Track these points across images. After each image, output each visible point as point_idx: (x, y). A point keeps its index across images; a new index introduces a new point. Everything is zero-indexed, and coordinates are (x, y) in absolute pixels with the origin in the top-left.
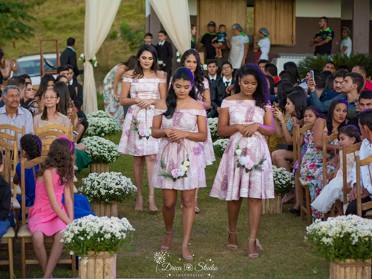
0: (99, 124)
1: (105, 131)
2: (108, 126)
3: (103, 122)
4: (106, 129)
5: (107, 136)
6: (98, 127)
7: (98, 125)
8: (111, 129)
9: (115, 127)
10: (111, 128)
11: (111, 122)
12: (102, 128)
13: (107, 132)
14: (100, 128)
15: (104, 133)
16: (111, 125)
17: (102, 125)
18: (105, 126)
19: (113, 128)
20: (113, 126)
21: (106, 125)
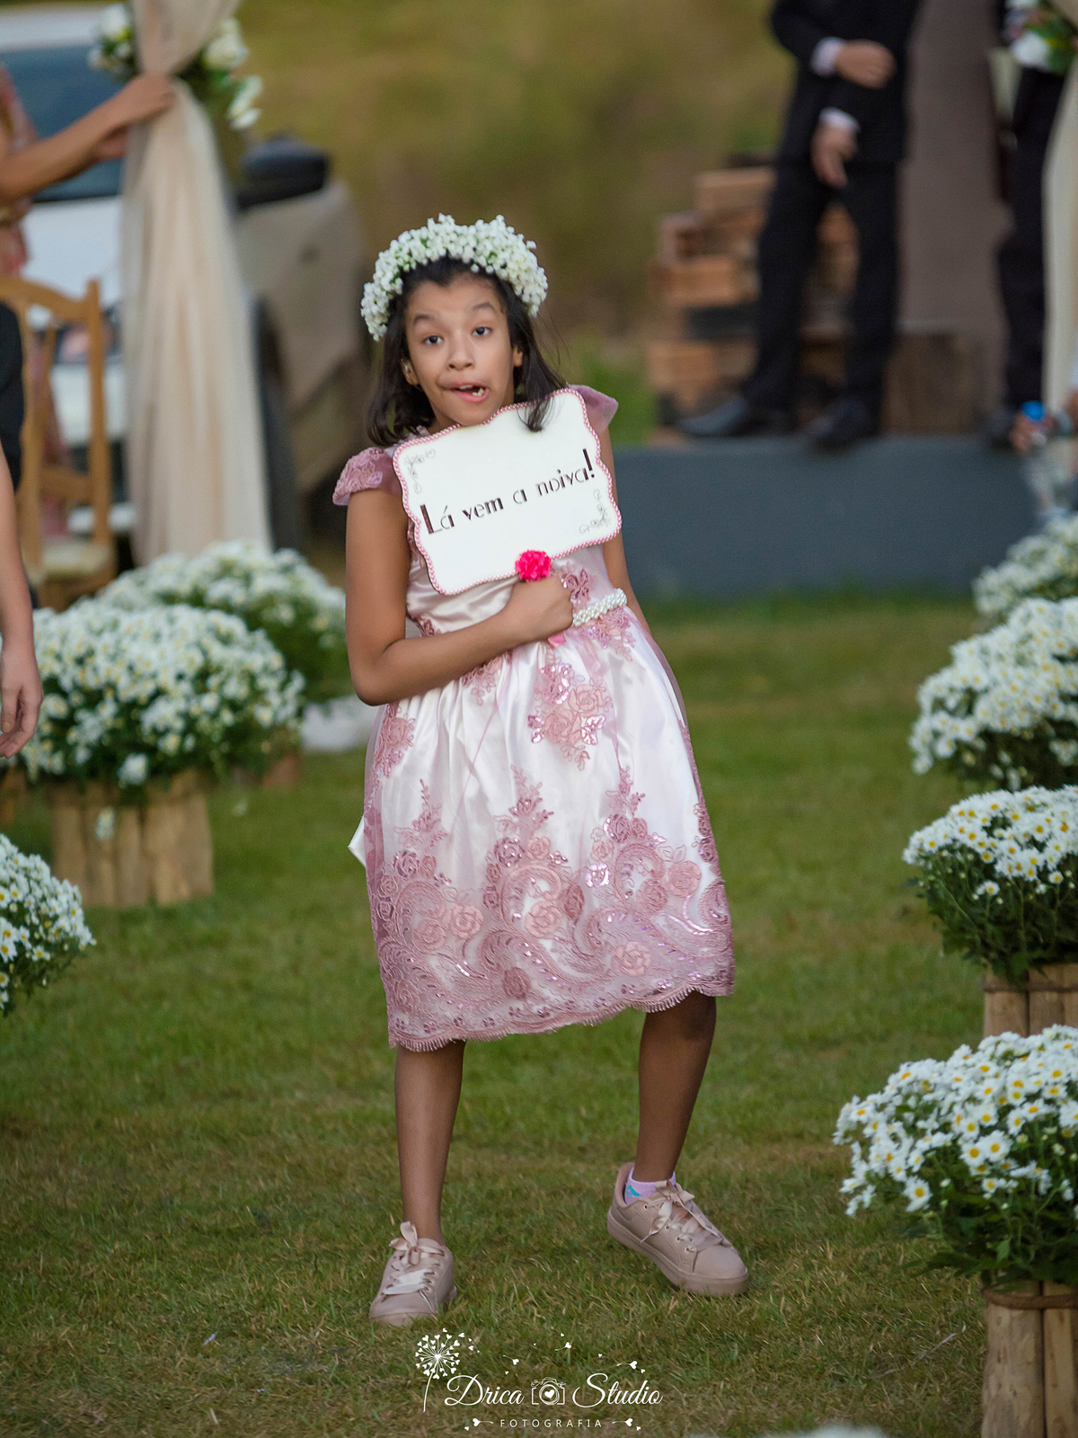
0: (103, 670)
1: (159, 733)
2: (185, 687)
3: (137, 651)
4: (163, 714)
5: (182, 782)
6: (93, 699)
7: (92, 682)
8: (215, 716)
9: (257, 695)
10: (209, 701)
11: (218, 652)
12: (131, 710)
13: (170, 744)
14: (108, 710)
15: (151, 751)
16: (213, 682)
17: (123, 682)
18: (159, 693)
19: (234, 705)
20: (236, 689)
21: (167, 679)
